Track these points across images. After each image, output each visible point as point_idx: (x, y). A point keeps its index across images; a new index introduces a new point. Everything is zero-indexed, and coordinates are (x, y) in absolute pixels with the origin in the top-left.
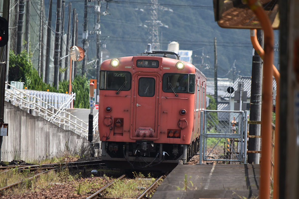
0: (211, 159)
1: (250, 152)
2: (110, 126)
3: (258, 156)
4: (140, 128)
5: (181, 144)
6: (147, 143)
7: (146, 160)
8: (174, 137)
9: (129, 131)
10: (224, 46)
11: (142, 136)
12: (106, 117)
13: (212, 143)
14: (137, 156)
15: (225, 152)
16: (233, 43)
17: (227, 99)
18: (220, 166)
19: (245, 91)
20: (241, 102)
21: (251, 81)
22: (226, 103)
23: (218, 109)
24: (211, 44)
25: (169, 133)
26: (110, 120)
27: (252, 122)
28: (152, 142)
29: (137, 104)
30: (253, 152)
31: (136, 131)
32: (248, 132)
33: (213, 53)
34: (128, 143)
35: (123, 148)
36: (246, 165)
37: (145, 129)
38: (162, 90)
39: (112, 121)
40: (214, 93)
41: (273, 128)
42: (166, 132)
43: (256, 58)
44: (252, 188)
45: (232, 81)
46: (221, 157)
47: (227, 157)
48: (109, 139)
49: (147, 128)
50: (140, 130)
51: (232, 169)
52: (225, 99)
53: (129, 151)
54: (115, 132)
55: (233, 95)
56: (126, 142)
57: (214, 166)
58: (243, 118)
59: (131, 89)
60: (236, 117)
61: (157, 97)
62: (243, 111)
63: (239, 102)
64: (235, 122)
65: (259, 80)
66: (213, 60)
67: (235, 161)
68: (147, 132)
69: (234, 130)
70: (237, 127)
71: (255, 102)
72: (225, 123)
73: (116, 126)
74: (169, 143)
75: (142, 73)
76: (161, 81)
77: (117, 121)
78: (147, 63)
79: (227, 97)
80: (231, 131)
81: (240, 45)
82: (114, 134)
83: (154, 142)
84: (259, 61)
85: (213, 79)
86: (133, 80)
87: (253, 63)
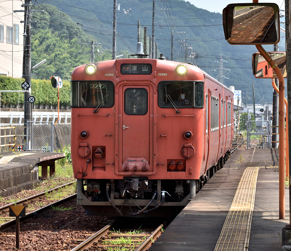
0: (253, 146)
1: (273, 142)
2: (87, 158)
3: (278, 144)
4: (128, 159)
5: (187, 180)
6: (140, 180)
7: (139, 203)
8: (176, 170)
9: (114, 164)
10: (258, 88)
11: (131, 171)
12: (80, 145)
13: (253, 138)
14: (126, 198)
15: (260, 142)
16: (262, 86)
17: (260, 115)
18: (258, 150)
19: (269, 110)
20: (268, 116)
21: (272, 105)
22: (260, 117)
23: (256, 120)
24: (251, 87)
25: (169, 165)
26: (87, 149)
27: (274, 126)
28: (146, 178)
29: (124, 126)
30: (275, 142)
31: (124, 163)
32: (272, 132)
33: (252, 91)
34: (113, 180)
35: (107, 187)
36: (271, 149)
37: (136, 161)
38: (158, 105)
39: (90, 151)
40: (253, 112)
41: (285, 129)
42: (166, 164)
43: (275, 93)
44: (275, 161)
45: (263, 105)
46: (258, 145)
47: (261, 145)
48: (86, 175)
49: (138, 159)
50: (128, 162)
51: (264, 151)
52: (259, 115)
53: (115, 192)
54: (95, 166)
55: (263, 113)
56: (110, 180)
57: (255, 150)
58: (269, 124)
59: (114, 106)
60: (265, 124)
61: (151, 116)
62: (269, 121)
63: (266, 116)
64: (265, 127)
65: (277, 105)
66: (252, 95)
67: (266, 147)
68: (138, 164)
69: (265, 131)
70: (266, 129)
71: (275, 116)
72: (259, 127)
73: (95, 157)
74: (170, 179)
75: (129, 82)
76: (156, 93)
77: (97, 150)
78: (135, 68)
79: (260, 114)
80: (263, 131)
81: (266, 87)
82: (94, 168)
83: (150, 178)
84: (276, 95)
85: (253, 105)
86: (116, 93)
87: (273, 96)
